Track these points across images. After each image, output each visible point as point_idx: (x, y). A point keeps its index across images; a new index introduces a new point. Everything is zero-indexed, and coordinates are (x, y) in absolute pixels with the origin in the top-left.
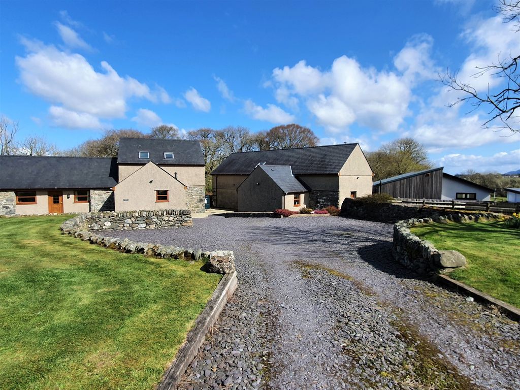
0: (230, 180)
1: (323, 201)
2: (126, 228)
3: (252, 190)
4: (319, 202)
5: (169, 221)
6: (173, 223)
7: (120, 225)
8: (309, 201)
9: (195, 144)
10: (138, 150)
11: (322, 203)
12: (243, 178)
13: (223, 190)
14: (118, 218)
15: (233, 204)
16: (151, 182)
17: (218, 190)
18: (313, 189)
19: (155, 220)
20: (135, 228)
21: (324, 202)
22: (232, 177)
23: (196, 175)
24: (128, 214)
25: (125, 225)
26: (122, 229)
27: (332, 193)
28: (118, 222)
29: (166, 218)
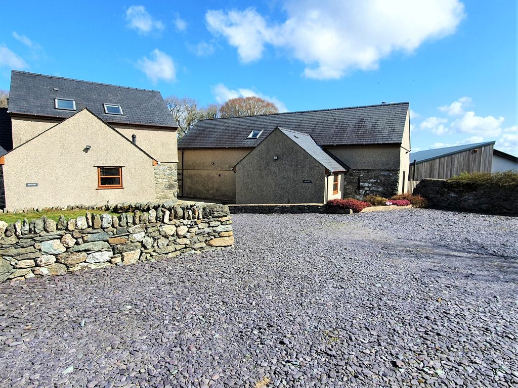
0: (207, 157)
1: (370, 185)
2: (44, 271)
3: (262, 168)
4: (363, 188)
5: (178, 236)
6: (188, 242)
7: (23, 264)
8: (344, 186)
9: (155, 96)
10: (52, 96)
11: (368, 189)
12: (244, 153)
13: (193, 172)
14: (13, 240)
15: (211, 192)
16: (86, 150)
17: (185, 172)
18: (352, 167)
19: (139, 236)
20: (77, 268)
21: (372, 186)
22: (210, 152)
23: (163, 144)
24: (52, 224)
25: (44, 259)
26: (31, 275)
27: (386, 173)
28: (13, 251)
29: (169, 229)
